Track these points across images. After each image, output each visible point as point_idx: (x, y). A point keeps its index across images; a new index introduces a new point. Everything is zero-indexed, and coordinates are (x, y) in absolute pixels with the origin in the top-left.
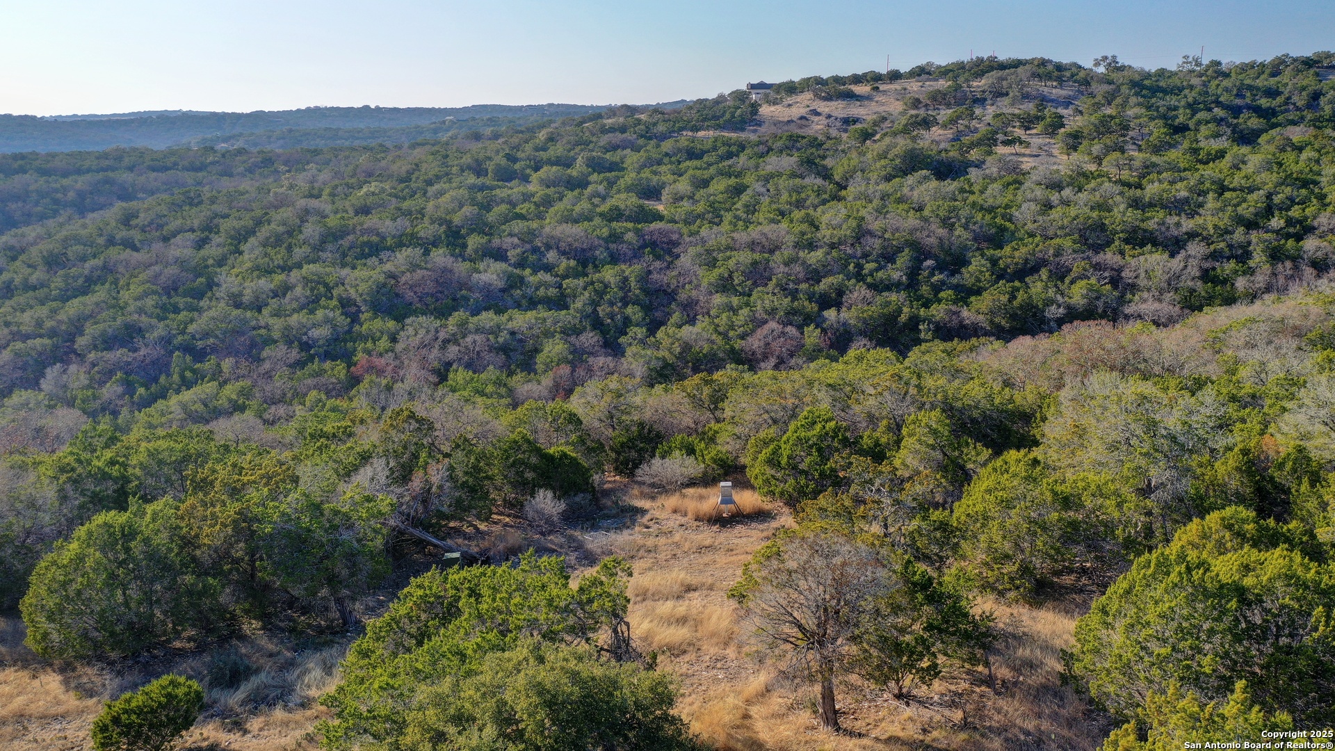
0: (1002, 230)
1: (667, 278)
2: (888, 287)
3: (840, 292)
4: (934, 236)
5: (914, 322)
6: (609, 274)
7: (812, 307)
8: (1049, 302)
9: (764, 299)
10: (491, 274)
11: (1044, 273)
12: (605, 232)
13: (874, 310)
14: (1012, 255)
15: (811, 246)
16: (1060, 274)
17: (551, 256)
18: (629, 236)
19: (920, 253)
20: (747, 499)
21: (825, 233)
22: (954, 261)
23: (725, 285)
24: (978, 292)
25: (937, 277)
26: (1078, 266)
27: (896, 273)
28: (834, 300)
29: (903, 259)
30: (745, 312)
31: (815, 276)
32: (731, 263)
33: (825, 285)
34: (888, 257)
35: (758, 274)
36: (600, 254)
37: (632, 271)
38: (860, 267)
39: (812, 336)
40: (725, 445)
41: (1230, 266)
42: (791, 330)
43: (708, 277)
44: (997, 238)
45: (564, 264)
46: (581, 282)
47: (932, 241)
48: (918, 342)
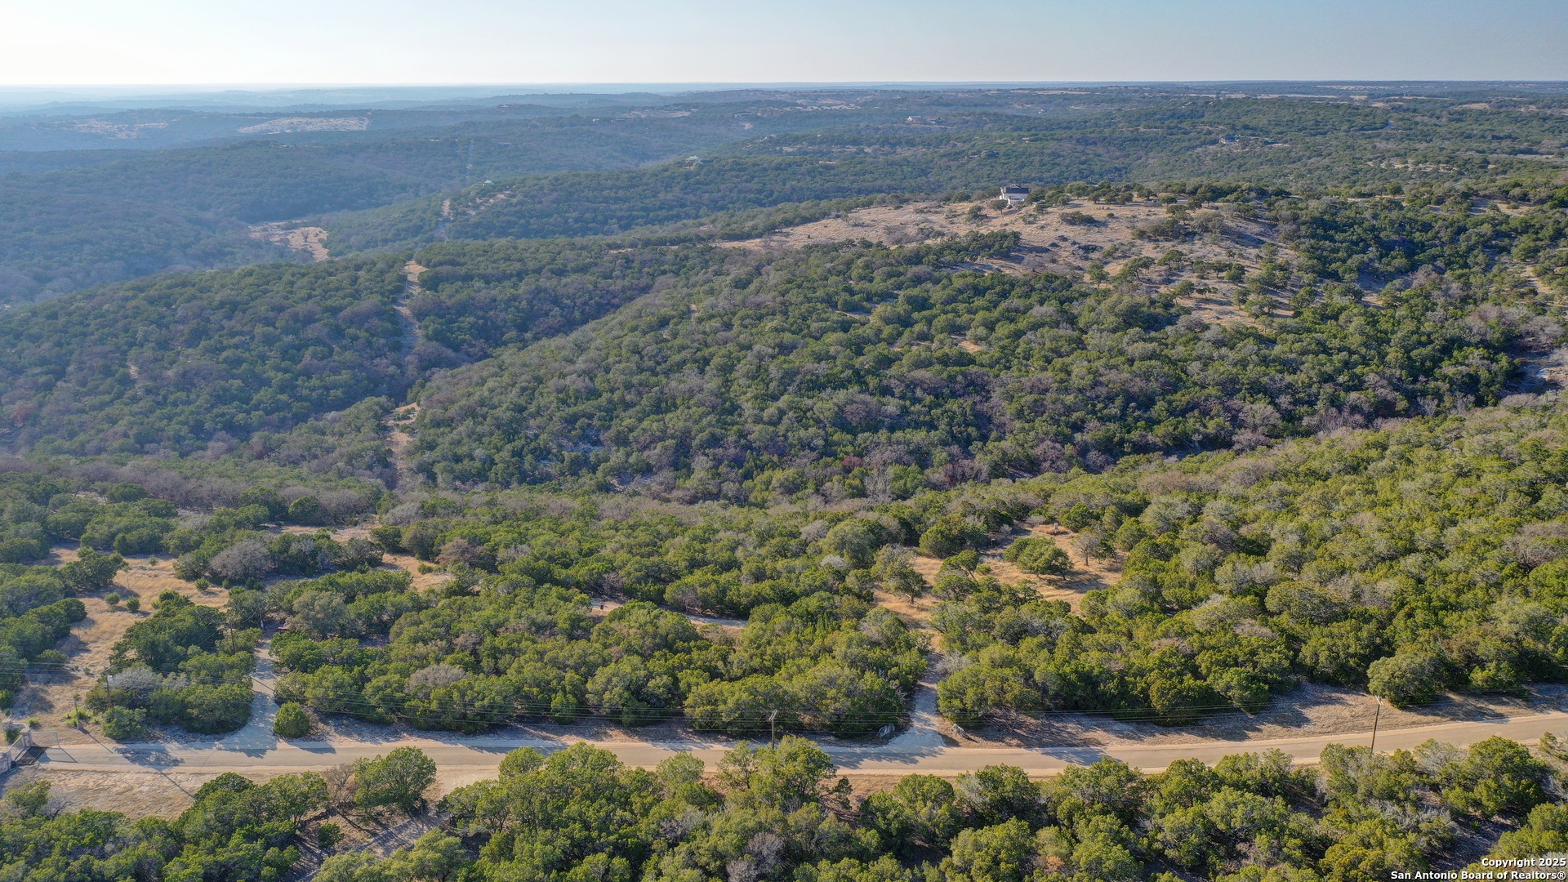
0: (1179, 379)
1: (985, 407)
2: (1110, 419)
3: (1083, 422)
4: (1138, 385)
5: (1122, 442)
6: (953, 405)
7: (1068, 431)
8: (1197, 431)
9: (1041, 425)
10: (892, 406)
11: (1196, 413)
12: (945, 375)
13: (1101, 434)
14: (1180, 398)
15: (1067, 390)
16: (1205, 413)
17: (919, 393)
18: (960, 378)
19: (1130, 397)
20: (1061, 529)
21: (1075, 381)
22: (1147, 402)
23: (1020, 414)
24: (1159, 422)
25: (1137, 413)
26: (1216, 408)
27: (1114, 410)
28: (1078, 427)
29: (1119, 401)
30: (1032, 433)
31: (1069, 410)
32: (1023, 401)
33: (1075, 415)
34: (1110, 399)
35: (1038, 409)
36: (946, 391)
37: (967, 403)
38: (1094, 406)
39: (1069, 449)
40: (1051, 512)
41: (1304, 409)
42: (1058, 446)
43: (1010, 409)
44: (1173, 385)
45: (929, 399)
46: (939, 411)
47: (1136, 389)
48: (1124, 454)
